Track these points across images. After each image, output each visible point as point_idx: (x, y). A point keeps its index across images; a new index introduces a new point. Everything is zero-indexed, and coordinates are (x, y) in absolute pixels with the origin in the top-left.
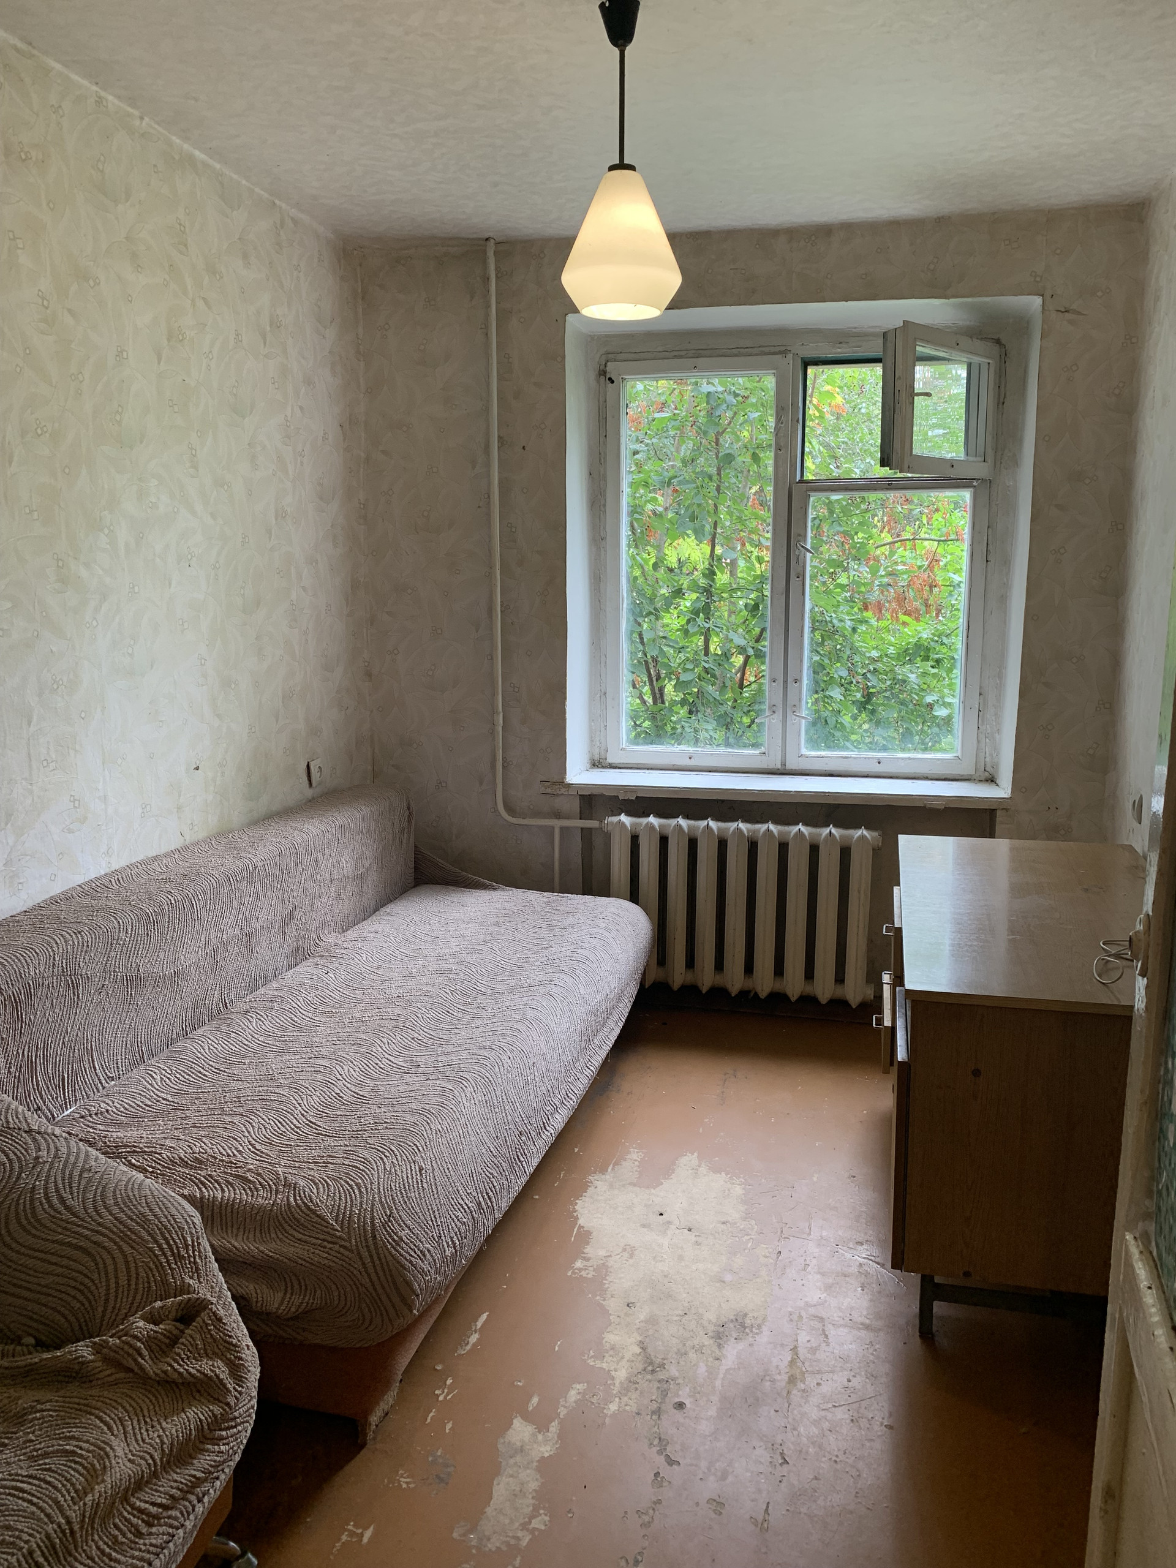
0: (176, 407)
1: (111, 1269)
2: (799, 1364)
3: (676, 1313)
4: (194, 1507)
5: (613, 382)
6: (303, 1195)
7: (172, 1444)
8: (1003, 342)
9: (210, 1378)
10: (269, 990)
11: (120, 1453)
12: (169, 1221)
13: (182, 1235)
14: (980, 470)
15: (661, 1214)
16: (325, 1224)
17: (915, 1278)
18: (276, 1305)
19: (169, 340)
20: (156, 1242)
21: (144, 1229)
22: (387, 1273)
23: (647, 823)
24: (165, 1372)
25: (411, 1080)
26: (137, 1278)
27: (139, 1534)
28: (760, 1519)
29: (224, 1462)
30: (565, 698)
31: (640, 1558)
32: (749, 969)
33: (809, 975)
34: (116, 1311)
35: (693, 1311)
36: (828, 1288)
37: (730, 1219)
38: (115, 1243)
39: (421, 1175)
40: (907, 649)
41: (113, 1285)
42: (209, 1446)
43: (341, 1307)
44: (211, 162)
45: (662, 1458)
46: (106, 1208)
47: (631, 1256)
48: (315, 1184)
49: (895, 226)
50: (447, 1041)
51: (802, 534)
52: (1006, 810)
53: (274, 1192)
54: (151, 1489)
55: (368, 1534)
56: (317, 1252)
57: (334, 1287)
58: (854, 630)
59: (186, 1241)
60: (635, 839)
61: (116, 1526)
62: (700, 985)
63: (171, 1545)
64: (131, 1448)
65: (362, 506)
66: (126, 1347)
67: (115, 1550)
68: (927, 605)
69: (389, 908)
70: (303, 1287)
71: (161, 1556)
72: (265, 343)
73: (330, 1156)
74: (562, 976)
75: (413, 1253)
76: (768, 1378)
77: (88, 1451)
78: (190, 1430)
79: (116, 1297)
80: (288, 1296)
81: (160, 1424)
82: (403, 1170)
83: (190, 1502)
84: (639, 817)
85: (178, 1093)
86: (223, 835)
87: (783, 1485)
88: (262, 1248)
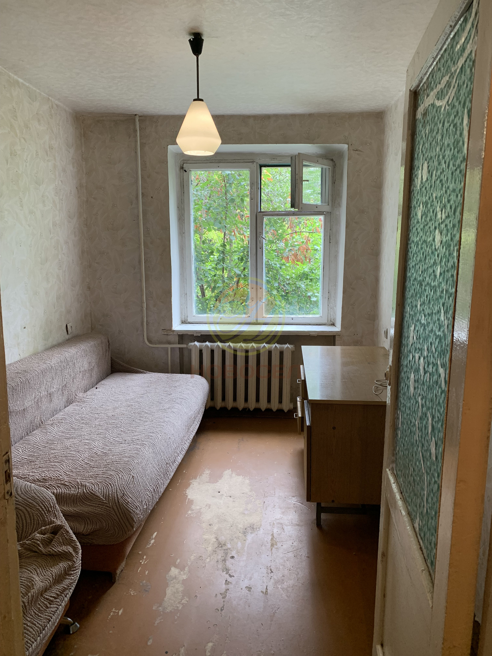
0: (14, 182)
1: (23, 517)
2: (275, 539)
3: (228, 526)
4: (64, 598)
5: (186, 172)
6: (89, 488)
7: (56, 575)
8: (334, 160)
9: (67, 552)
10: (59, 416)
11: (37, 579)
12: (44, 498)
13: (49, 503)
14: (327, 208)
15: (219, 492)
16: (99, 498)
17: (314, 505)
18: (82, 530)
19: (11, 155)
20: (40, 506)
21: (35, 502)
22: (124, 515)
23: (206, 345)
24: (50, 551)
25: (123, 446)
26: (34, 520)
27: (47, 607)
28: (264, 591)
29: (72, 583)
30: (171, 296)
31: (223, 609)
32: (246, 400)
33: (269, 400)
34: (27, 532)
35: (234, 525)
36: (283, 513)
37: (245, 492)
38: (24, 507)
39: (133, 479)
40: (300, 275)
41: (25, 523)
42: (68, 577)
43: (106, 529)
44: (25, 83)
45: (228, 575)
46: (18, 495)
47: (209, 508)
48: (93, 484)
49: (294, 116)
50: (135, 431)
51: (261, 231)
52: (339, 335)
53: (77, 489)
54: (50, 591)
55: (120, 612)
56: (97, 509)
57: (104, 521)
58: (281, 268)
59: (51, 505)
60: (201, 351)
61: (39, 604)
62: (227, 407)
63: (58, 611)
64: (41, 578)
65: (85, 220)
66: (34, 544)
67: (40, 613)
68: (306, 257)
69: (103, 382)
70: (92, 522)
71: (55, 615)
72: (47, 156)
73: (97, 474)
74: (177, 405)
75: (133, 507)
76: (263, 545)
77: (24, 580)
78: (62, 570)
79: (26, 527)
80: (86, 526)
81: (50, 569)
82: (126, 477)
83: (63, 597)
84: (202, 342)
85: (30, 456)
86: (36, 354)
87: (272, 579)
88: (75, 509)
